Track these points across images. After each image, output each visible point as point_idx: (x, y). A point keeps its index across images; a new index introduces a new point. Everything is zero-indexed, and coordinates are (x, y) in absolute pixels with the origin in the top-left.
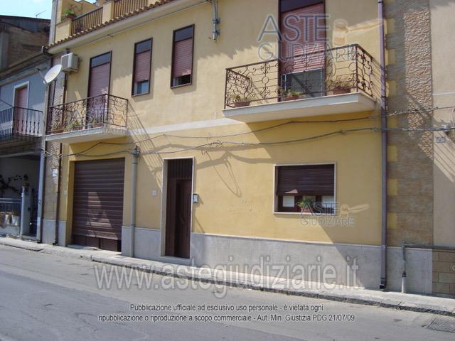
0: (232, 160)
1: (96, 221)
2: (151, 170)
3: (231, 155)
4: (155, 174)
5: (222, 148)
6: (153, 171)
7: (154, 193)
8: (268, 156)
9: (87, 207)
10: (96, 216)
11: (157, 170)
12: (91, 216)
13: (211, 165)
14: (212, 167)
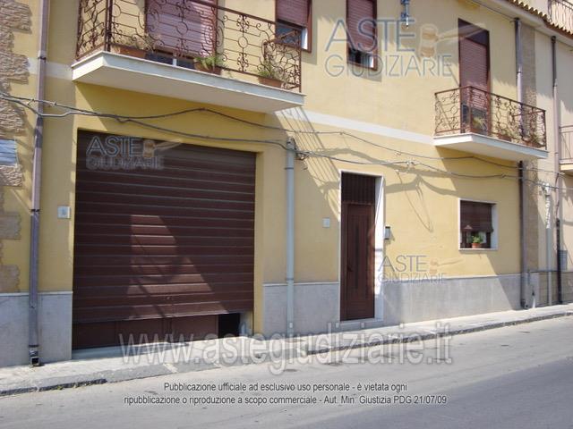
0: (423, 187)
1: (158, 281)
2: (319, 184)
3: (423, 181)
4: (326, 192)
5: (413, 171)
6: (321, 187)
7: (326, 222)
8: (454, 189)
9: (131, 251)
10: (159, 271)
11: (329, 186)
12: (143, 272)
13: (402, 190)
14: (404, 192)
